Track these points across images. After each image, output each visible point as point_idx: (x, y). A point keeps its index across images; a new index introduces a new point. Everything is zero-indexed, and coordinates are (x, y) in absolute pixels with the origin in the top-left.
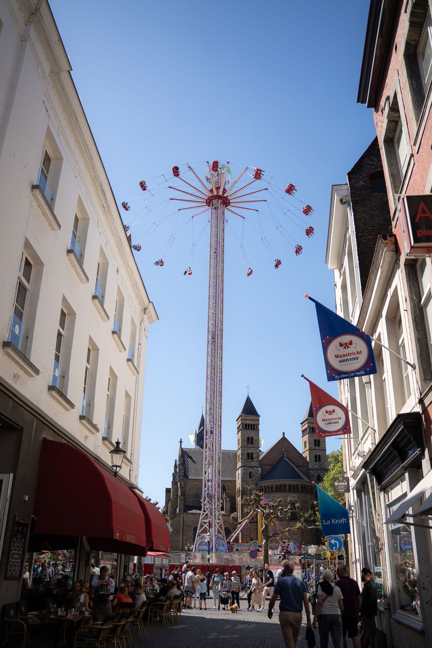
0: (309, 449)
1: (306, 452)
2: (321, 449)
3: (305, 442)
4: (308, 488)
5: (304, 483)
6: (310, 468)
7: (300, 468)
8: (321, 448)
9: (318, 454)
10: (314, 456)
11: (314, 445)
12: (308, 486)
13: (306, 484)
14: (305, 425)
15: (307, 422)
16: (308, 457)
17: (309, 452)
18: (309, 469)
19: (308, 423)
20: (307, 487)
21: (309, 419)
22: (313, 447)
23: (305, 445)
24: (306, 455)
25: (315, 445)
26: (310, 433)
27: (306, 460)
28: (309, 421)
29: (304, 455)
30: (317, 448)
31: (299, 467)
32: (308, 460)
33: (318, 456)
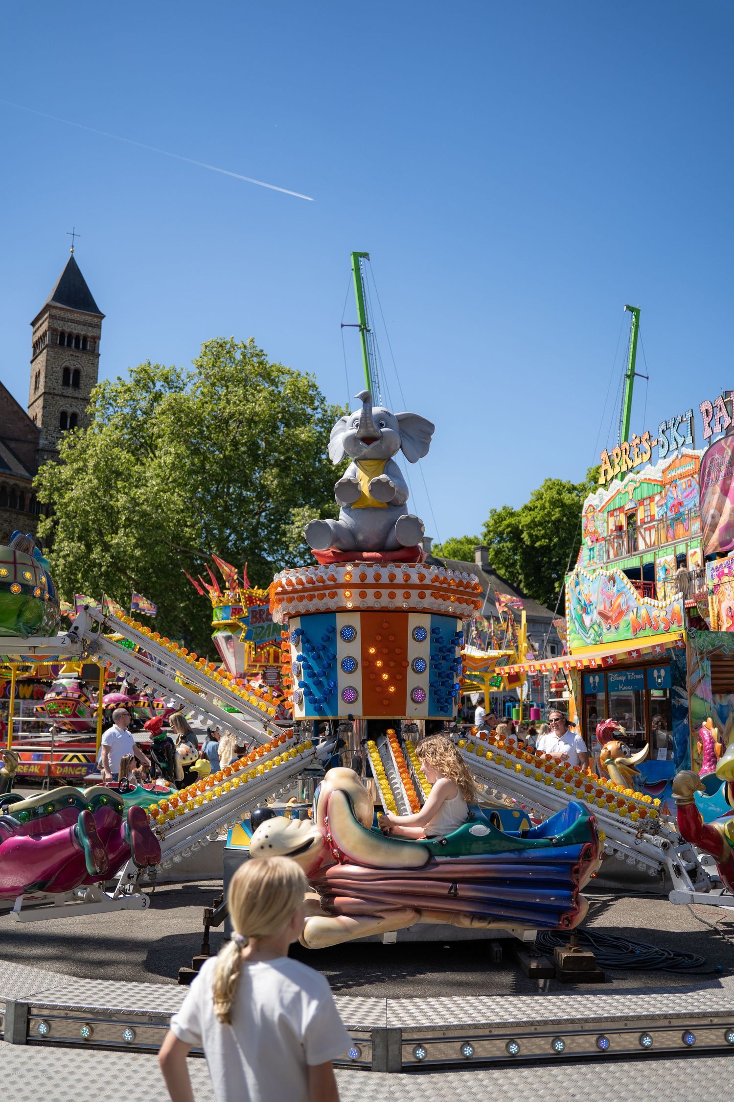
0: (44, 393)
1: (36, 404)
2: (80, 396)
3: (37, 376)
4: (22, 498)
5: (12, 482)
6: (41, 446)
7: (13, 445)
8: (79, 394)
9: (70, 411)
10: (58, 415)
11: (60, 382)
12: (22, 492)
13: (16, 485)
14: (42, 324)
15: (47, 315)
16: (40, 416)
17: (45, 400)
18: (38, 450)
19: (51, 317)
20: (19, 494)
21: (56, 308)
22: (59, 388)
23: (36, 382)
24: (35, 412)
25: (66, 383)
26: (52, 347)
27: (35, 425)
28: (54, 312)
29: (30, 413)
30: (70, 391)
31: (8, 442)
32: (39, 424)
33: (69, 416)
